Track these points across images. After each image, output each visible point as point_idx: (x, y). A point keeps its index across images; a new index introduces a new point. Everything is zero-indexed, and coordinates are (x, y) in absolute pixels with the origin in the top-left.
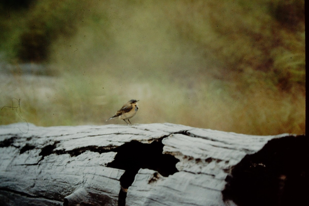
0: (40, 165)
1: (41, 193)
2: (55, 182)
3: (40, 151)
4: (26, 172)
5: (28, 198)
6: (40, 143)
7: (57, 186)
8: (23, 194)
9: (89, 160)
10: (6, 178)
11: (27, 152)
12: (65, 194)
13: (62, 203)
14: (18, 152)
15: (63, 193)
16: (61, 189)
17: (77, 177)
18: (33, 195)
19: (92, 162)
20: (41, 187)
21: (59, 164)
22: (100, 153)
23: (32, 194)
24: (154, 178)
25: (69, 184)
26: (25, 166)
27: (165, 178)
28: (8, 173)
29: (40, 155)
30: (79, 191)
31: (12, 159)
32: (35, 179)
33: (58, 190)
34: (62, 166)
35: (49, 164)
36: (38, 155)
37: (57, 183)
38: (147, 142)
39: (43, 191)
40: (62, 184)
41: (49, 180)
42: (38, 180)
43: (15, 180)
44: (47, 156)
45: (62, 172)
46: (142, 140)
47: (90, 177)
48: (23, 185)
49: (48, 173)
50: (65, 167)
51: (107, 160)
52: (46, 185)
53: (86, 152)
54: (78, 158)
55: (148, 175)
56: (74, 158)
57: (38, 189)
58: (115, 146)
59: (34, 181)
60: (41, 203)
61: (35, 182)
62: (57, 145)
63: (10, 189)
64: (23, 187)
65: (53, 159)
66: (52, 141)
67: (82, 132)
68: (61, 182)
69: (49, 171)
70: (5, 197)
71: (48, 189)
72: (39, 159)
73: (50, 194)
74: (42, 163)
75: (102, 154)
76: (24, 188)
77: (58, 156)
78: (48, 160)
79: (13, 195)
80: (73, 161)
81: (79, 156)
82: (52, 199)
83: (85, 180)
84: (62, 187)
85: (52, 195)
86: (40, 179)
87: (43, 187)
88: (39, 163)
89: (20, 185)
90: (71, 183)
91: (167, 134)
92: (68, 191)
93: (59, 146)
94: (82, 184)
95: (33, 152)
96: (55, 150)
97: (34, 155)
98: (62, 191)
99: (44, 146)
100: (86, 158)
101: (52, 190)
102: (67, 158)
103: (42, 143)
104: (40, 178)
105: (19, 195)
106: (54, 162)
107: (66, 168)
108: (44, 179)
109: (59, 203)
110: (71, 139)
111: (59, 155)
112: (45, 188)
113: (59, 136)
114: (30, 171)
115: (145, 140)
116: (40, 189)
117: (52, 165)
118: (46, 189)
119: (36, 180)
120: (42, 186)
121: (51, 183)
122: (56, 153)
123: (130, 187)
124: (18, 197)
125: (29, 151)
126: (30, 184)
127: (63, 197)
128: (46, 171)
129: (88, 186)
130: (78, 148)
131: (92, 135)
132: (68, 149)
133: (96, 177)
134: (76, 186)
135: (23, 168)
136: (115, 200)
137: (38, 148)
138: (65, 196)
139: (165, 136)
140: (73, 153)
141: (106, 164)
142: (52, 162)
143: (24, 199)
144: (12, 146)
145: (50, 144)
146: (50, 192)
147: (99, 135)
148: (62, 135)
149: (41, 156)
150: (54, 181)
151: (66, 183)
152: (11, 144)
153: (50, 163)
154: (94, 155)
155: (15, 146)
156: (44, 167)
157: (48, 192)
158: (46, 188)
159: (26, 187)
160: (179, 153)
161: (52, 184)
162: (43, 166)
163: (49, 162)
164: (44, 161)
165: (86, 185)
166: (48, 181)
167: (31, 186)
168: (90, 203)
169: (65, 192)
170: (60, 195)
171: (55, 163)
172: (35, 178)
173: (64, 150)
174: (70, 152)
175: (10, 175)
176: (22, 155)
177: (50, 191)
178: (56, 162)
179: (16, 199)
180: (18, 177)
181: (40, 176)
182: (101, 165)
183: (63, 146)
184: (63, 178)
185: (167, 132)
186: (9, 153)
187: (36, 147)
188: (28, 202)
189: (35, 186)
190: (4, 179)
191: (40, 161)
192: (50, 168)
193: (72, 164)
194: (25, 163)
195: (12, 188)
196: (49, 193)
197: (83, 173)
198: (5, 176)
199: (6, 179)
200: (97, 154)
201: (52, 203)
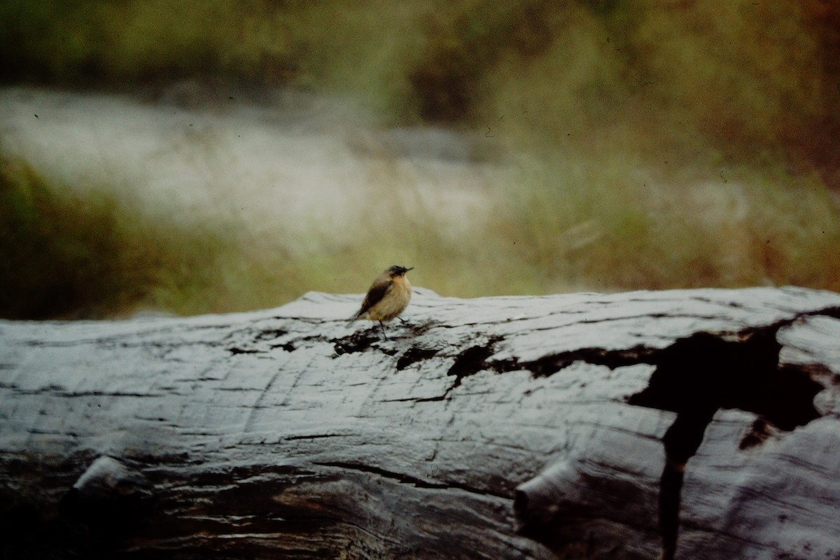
0: (450, 399)
1: (454, 477)
2: (491, 447)
3: (450, 362)
4: (412, 420)
5: (419, 489)
6: (452, 340)
7: (497, 458)
8: (405, 479)
9: (583, 386)
10: (359, 435)
11: (416, 364)
12: (518, 478)
13: (509, 503)
14: (392, 367)
15: (512, 477)
16: (508, 465)
17: (549, 432)
18: (433, 482)
19: (590, 392)
20: (454, 459)
21: (503, 397)
22: (612, 367)
23: (428, 480)
24: (756, 434)
25: (528, 450)
26: (410, 403)
27: (782, 434)
28: (363, 421)
29: (450, 373)
30: (556, 470)
31: (374, 386)
32: (438, 438)
33: (500, 468)
34: (509, 402)
35: (474, 397)
36: (445, 374)
37: (496, 450)
38: (736, 338)
39: (459, 472)
40: (509, 452)
41: (475, 441)
42: (445, 440)
43: (384, 440)
44: (471, 377)
45: (511, 421)
46: (724, 333)
47: (584, 431)
48: (406, 456)
49: (472, 423)
50: (517, 405)
51: (631, 386)
52: (468, 454)
53: (573, 366)
54: (552, 382)
55: (737, 427)
56: (542, 381)
57: (446, 465)
58: (651, 349)
59: (435, 442)
60: (455, 503)
61: (437, 445)
62: (497, 345)
63: (371, 465)
64: (406, 461)
65: (485, 384)
66: (484, 336)
67: (562, 312)
68: (508, 446)
69: (475, 417)
70: (358, 487)
71: (474, 467)
72: (449, 386)
73: (479, 479)
74: (457, 395)
75: (618, 370)
76: (407, 463)
77: (498, 376)
78: (473, 386)
79: (379, 482)
80: (541, 391)
81: (555, 376)
82: (483, 492)
83: (572, 439)
84: (510, 460)
85: (484, 481)
86: (450, 439)
87: (460, 459)
88: (448, 396)
89: (397, 455)
90: (533, 447)
91: (789, 316)
92: (526, 471)
93: (502, 348)
94: (564, 451)
95: (431, 365)
96: (489, 360)
97: (435, 374)
98: (511, 471)
99: (462, 349)
100: (575, 382)
101: (482, 468)
102: (523, 380)
103: (456, 340)
104: (450, 436)
105: (394, 481)
106: (488, 392)
107: (520, 407)
108: (460, 438)
109: (500, 503)
110: (532, 330)
111: (501, 372)
112: (463, 463)
113: (502, 322)
114: (424, 417)
115: (731, 333)
116: (450, 465)
117: (482, 400)
118: (468, 465)
119: (439, 442)
120: (455, 457)
121: (479, 448)
122: (493, 370)
123: (691, 460)
124: (392, 486)
125: (421, 363)
126: (423, 451)
127: (512, 485)
128: (467, 416)
129: (581, 457)
130: (551, 354)
131: (588, 319)
132: (525, 357)
133: (601, 432)
134: (548, 457)
135: (404, 410)
136: (652, 494)
137: (445, 356)
138: (517, 484)
139: (785, 323)
140: (540, 368)
141: (626, 398)
142: (483, 393)
143: (407, 493)
144: (376, 347)
145: (477, 344)
146: (478, 474)
147: (608, 320)
148: (509, 320)
149: (454, 377)
150: (487, 443)
151: (522, 448)
152: (373, 344)
153: (479, 396)
154: (596, 373)
155: (384, 351)
156: (462, 406)
157: (472, 473)
158: (466, 462)
159: (413, 461)
160: (822, 369)
161: (482, 450)
162: (460, 404)
163: (474, 392)
164: (463, 389)
165: (575, 454)
166: (470, 443)
167: (427, 458)
168: (585, 503)
169: (519, 474)
170: (505, 480)
171: (491, 395)
172: (437, 434)
173: (516, 359)
174: (530, 366)
175: (370, 427)
176: (401, 373)
177: (477, 471)
178: (494, 392)
179: (386, 492)
180: (390, 432)
181: (450, 431)
182: (615, 400)
183: (513, 350)
184: (512, 436)
185: (790, 311)
186: (366, 369)
187: (440, 353)
188: (418, 500)
189: (438, 456)
190: (354, 439)
191: (450, 389)
192: (478, 408)
193: (537, 397)
194: (410, 397)
195: (374, 462)
196: (474, 477)
197: (567, 423)
198: (357, 429)
199: (360, 439)
200: (602, 370)
201: (483, 503)
